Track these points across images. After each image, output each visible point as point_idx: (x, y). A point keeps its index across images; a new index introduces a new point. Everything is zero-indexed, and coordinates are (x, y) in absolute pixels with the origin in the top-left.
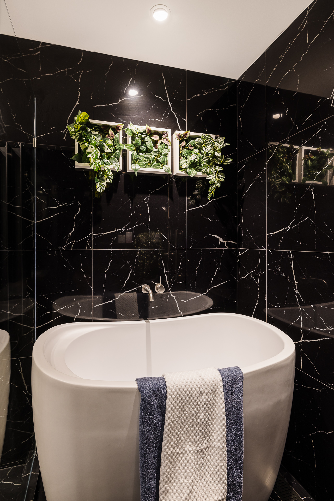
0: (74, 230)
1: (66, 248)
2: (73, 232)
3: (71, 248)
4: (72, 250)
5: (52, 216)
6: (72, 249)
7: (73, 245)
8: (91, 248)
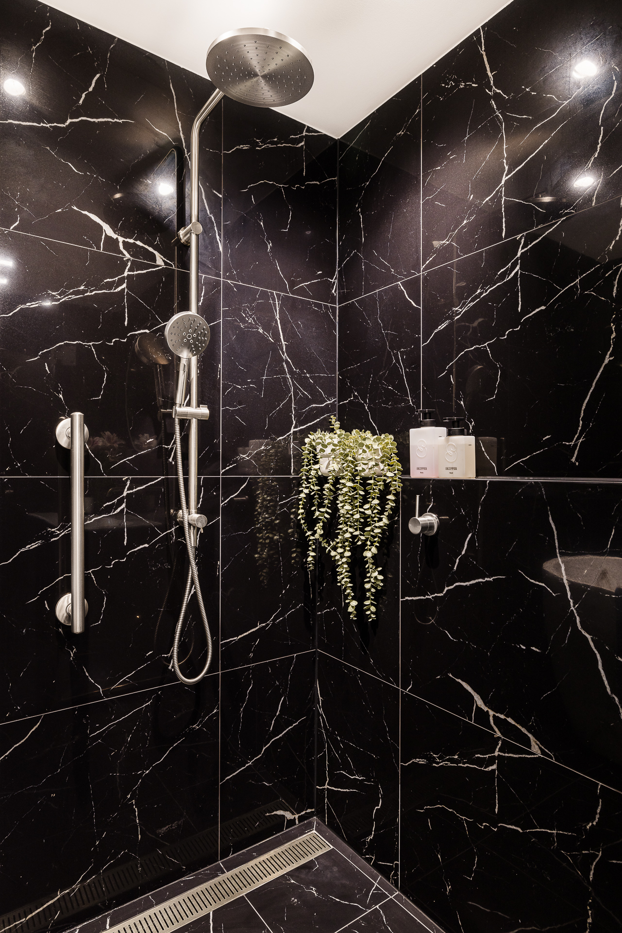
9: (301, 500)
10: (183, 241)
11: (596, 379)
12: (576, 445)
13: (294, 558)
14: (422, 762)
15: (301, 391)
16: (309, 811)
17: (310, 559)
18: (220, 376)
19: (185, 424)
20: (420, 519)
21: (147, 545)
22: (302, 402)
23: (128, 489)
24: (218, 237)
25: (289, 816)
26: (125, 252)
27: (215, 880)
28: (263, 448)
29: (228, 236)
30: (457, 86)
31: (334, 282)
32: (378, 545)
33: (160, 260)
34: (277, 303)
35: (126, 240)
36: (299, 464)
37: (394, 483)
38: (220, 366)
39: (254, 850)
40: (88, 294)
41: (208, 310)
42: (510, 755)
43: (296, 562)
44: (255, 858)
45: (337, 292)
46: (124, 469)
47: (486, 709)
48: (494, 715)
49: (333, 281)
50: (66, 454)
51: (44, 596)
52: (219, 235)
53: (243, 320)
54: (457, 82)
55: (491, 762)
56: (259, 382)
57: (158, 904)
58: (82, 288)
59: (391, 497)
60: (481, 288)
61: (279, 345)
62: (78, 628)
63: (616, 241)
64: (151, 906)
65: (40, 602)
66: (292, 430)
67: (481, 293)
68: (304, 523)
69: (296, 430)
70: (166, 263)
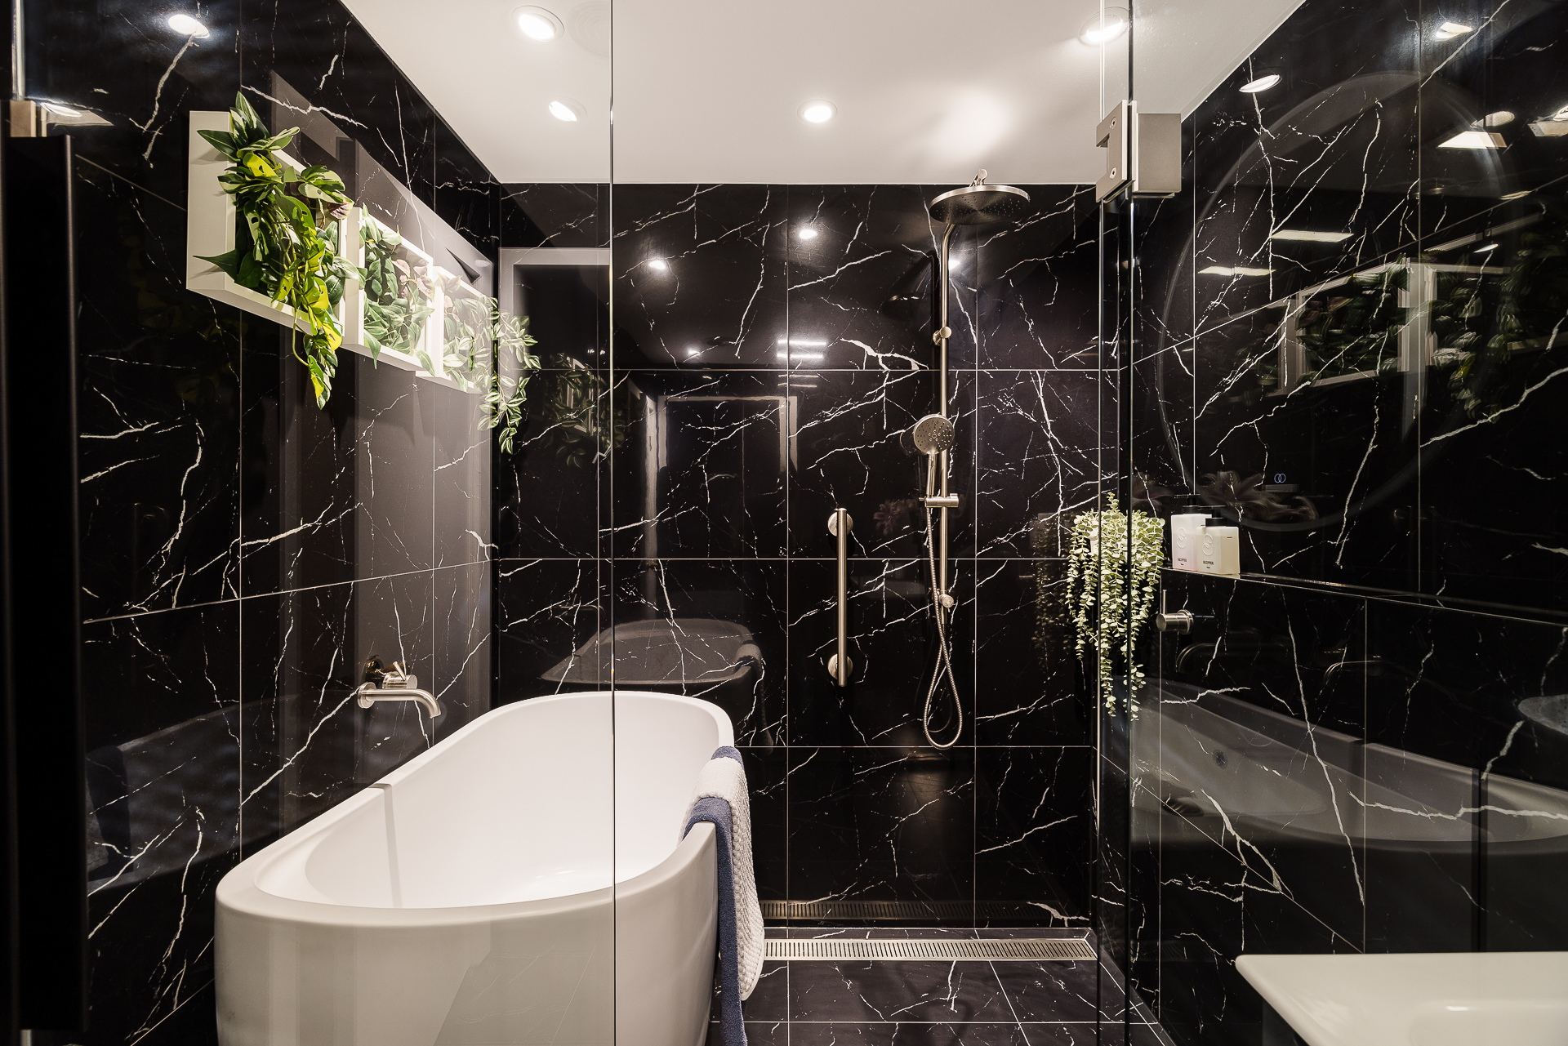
0: (180, 529)
1: (153, 605)
2: (177, 537)
3: (172, 602)
4: (175, 611)
5: (99, 474)
6: (176, 606)
7: (177, 590)
8: (234, 592)
9: (1069, 584)
10: (936, 344)
11: (1360, 470)
12: (1340, 545)
13: (1066, 645)
14: (1179, 883)
15: (1070, 469)
16: (1081, 918)
17: (1078, 647)
18: (975, 463)
19: (937, 513)
20: (1165, 616)
21: (903, 620)
22: (1070, 481)
23: (887, 570)
24: (972, 331)
25: (1056, 914)
26: (884, 366)
27: (967, 941)
28: (1023, 530)
29: (984, 327)
30: (1227, 124)
31: (1114, 345)
32: (1135, 639)
33: (915, 366)
34: (1040, 381)
35: (884, 355)
36: (1067, 545)
37: (1151, 574)
38: (975, 453)
39: (1012, 932)
40: (854, 407)
41: (962, 404)
42: (1255, 888)
43: (1067, 649)
44: (1011, 938)
45: (1118, 355)
46: (884, 553)
47: (1234, 833)
48: (1241, 841)
49: (1112, 343)
50: (835, 539)
51: (820, 653)
52: (974, 328)
53: (1000, 405)
54: (1228, 121)
55: (1237, 892)
56: (1018, 465)
57: (910, 938)
58: (849, 403)
59: (1148, 589)
60: (1250, 357)
61: (1043, 424)
62: (842, 682)
63: (1379, 309)
64: (904, 937)
65: (816, 658)
66: (1060, 510)
67: (1249, 363)
68: (1072, 609)
69: (1064, 510)
70: (920, 367)
